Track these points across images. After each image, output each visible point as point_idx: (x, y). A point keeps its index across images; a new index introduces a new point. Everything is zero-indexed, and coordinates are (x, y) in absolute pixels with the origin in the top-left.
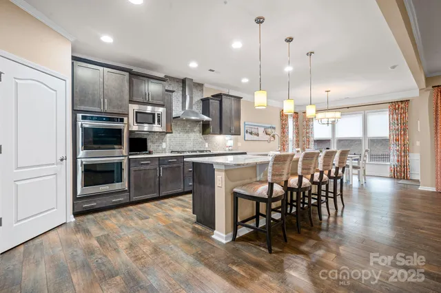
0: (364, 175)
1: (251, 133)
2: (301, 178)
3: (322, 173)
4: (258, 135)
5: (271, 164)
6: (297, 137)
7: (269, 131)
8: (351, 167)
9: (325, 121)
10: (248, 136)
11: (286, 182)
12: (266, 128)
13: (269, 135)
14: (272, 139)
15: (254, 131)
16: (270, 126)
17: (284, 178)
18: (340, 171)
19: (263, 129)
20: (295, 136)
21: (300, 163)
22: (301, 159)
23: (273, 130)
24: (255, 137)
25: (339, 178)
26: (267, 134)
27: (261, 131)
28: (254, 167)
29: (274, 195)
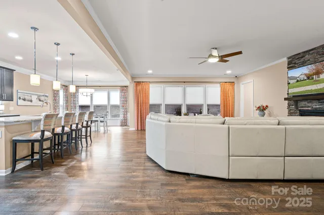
0: (107, 126)
1: (24, 100)
2: (63, 127)
3: (77, 124)
4: (31, 101)
5: (43, 120)
6: (66, 103)
7: (42, 98)
8: (99, 121)
9: (85, 94)
10: (21, 102)
11: (53, 129)
12: (39, 96)
13: (42, 101)
14: (45, 104)
15: (27, 98)
16: (43, 94)
17: (52, 127)
18: (89, 123)
19: (36, 97)
20: (65, 102)
21: (63, 119)
22: (63, 117)
23: (46, 98)
24: (29, 103)
25: (89, 126)
26: (40, 100)
27: (34, 98)
28: (30, 123)
29: (45, 137)
